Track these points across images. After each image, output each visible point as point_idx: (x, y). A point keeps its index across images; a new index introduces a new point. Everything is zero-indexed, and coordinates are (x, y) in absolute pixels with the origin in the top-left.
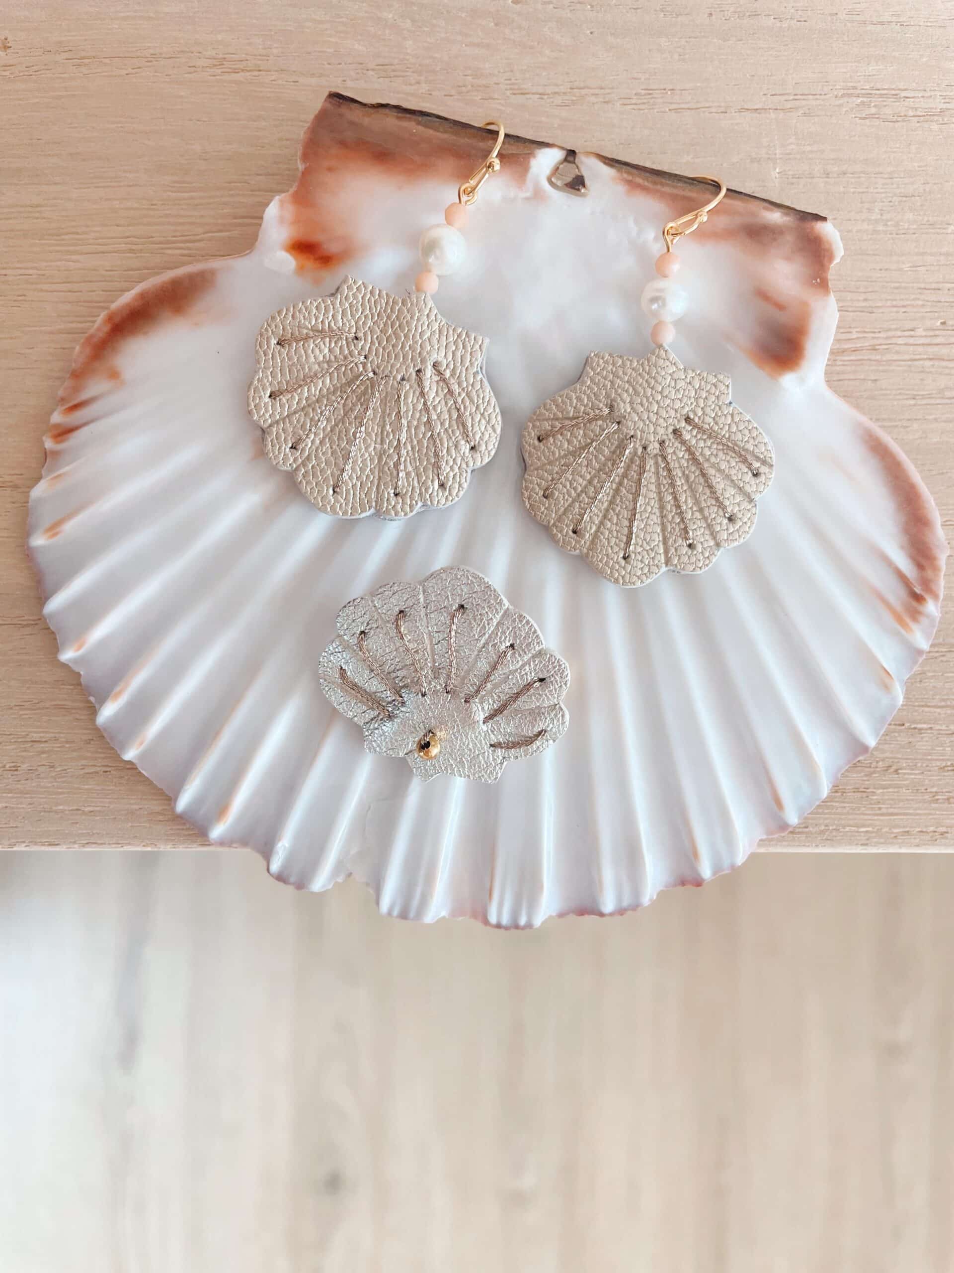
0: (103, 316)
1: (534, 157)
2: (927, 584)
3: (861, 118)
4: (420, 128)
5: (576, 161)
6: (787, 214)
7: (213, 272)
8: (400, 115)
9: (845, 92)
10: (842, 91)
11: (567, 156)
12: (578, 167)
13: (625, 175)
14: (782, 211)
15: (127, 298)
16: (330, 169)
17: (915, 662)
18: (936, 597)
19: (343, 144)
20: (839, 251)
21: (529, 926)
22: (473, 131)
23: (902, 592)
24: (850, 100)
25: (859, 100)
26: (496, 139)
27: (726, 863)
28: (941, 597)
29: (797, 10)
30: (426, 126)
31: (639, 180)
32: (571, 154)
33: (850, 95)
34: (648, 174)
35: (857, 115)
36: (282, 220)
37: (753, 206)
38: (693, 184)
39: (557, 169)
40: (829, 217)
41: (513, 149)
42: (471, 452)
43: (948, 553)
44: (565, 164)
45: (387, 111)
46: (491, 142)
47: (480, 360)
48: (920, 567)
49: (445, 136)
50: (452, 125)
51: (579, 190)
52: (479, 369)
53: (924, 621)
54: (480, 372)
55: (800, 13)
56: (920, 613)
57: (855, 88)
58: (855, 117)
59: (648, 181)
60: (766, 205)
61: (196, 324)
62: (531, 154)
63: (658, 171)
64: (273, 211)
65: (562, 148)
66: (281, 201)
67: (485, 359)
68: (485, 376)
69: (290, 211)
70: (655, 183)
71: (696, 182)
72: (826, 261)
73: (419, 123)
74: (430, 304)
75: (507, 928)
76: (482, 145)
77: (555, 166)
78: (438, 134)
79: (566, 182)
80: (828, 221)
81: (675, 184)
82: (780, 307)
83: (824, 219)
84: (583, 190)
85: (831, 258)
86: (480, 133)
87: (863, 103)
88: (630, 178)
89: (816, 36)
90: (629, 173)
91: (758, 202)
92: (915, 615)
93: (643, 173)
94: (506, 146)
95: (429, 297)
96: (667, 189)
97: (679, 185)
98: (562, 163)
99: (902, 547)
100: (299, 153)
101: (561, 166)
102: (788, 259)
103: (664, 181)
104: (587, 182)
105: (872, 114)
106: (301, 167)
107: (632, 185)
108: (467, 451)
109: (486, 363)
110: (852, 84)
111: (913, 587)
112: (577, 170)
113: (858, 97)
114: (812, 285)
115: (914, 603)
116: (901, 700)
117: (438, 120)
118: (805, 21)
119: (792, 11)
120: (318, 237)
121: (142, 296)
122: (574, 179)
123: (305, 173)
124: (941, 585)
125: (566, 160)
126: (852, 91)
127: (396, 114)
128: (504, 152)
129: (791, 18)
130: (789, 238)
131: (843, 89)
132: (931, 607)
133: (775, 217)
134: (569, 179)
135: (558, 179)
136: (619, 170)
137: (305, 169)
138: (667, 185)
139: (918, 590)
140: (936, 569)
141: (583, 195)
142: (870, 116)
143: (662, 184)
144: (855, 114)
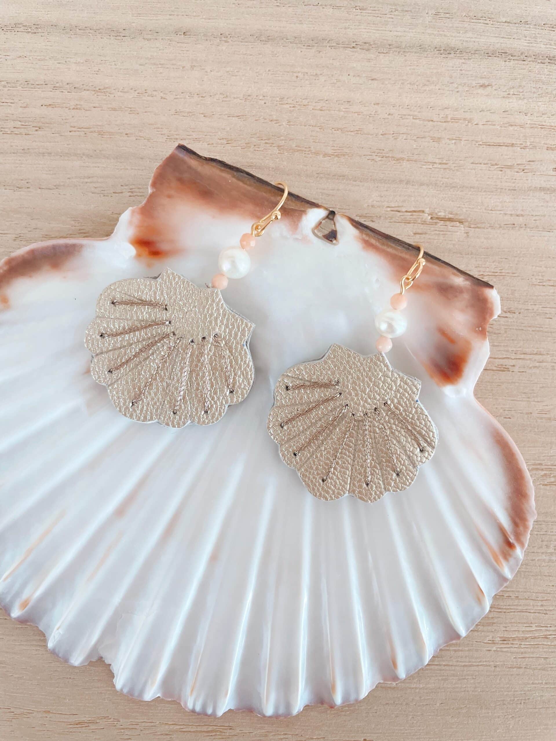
0: (4, 259)
1: (306, 214)
2: (518, 536)
3: (543, 485)
4: (234, 180)
5: (335, 219)
6: (467, 280)
7: (81, 246)
8: (223, 168)
9: (534, 467)
10: (532, 466)
11: (329, 214)
12: (335, 224)
13: (364, 236)
14: (465, 277)
15: (22, 251)
16: (169, 196)
17: (501, 585)
18: (522, 545)
19: (180, 180)
20: (498, 311)
21: (214, 714)
22: (269, 188)
23: (501, 540)
24: (537, 472)
25: (543, 473)
26: (282, 196)
27: (353, 698)
28: (526, 545)
29: (505, 410)
30: (238, 179)
31: (373, 241)
32: (332, 214)
33: (537, 469)
34: (380, 237)
35: (541, 483)
36: (130, 223)
37: (447, 271)
38: (408, 249)
39: (320, 223)
40: (495, 286)
41: (293, 205)
42: (230, 394)
43: (535, 518)
44: (327, 220)
45: (214, 164)
46: (280, 198)
47: (246, 338)
48: (516, 524)
49: (249, 188)
50: (255, 181)
51: (331, 241)
52: (245, 342)
53: (512, 561)
54: (245, 345)
55: (506, 412)
56: (510, 555)
57: (541, 464)
58: (540, 484)
59: (379, 242)
60: (455, 271)
61: (65, 277)
62: (304, 212)
63: (387, 235)
64: (125, 217)
65: (326, 209)
66: (133, 212)
67: (250, 337)
68: (249, 348)
69: (137, 218)
70: (383, 244)
71: (411, 248)
72: (487, 317)
73: (234, 176)
74: (220, 296)
75: (199, 714)
76: (273, 199)
77: (319, 221)
78: (246, 186)
79: (324, 234)
80: (494, 289)
81: (396, 247)
82: (452, 341)
83: (491, 287)
84: (334, 242)
85: (492, 315)
86: (273, 190)
87: (545, 475)
88: (367, 238)
89: (516, 428)
90: (367, 235)
91: (450, 269)
92: (506, 556)
93: (376, 236)
94: (289, 202)
95: (220, 292)
96: (389, 250)
97: (399, 248)
98: (324, 219)
99: (506, 509)
100: (150, 182)
101: (324, 221)
102: (462, 311)
103: (389, 243)
104: (339, 236)
105: (551, 482)
106: (150, 191)
107: (368, 244)
108: (228, 393)
109: (251, 338)
110: (539, 462)
111: (508, 536)
112: (333, 226)
113: (543, 470)
114: (476, 331)
115: (507, 548)
116: (488, 609)
117: (247, 176)
118: (510, 418)
119: (501, 411)
120: (153, 238)
121: (32, 252)
122: (330, 232)
123: (152, 196)
124: (527, 538)
125: (327, 217)
126: (539, 467)
127: (220, 167)
128: (286, 206)
129: (500, 416)
130: (466, 296)
131: (533, 465)
132: (519, 552)
133: (459, 281)
134: (326, 232)
135: (319, 231)
136: (361, 232)
137: (153, 192)
138: (392, 247)
139: (512, 540)
140: (526, 527)
141: (334, 244)
142: (550, 483)
143: (388, 246)
144: (540, 482)
